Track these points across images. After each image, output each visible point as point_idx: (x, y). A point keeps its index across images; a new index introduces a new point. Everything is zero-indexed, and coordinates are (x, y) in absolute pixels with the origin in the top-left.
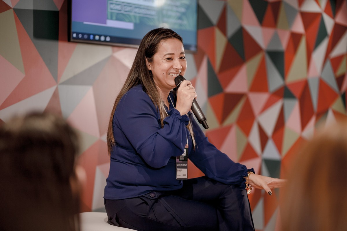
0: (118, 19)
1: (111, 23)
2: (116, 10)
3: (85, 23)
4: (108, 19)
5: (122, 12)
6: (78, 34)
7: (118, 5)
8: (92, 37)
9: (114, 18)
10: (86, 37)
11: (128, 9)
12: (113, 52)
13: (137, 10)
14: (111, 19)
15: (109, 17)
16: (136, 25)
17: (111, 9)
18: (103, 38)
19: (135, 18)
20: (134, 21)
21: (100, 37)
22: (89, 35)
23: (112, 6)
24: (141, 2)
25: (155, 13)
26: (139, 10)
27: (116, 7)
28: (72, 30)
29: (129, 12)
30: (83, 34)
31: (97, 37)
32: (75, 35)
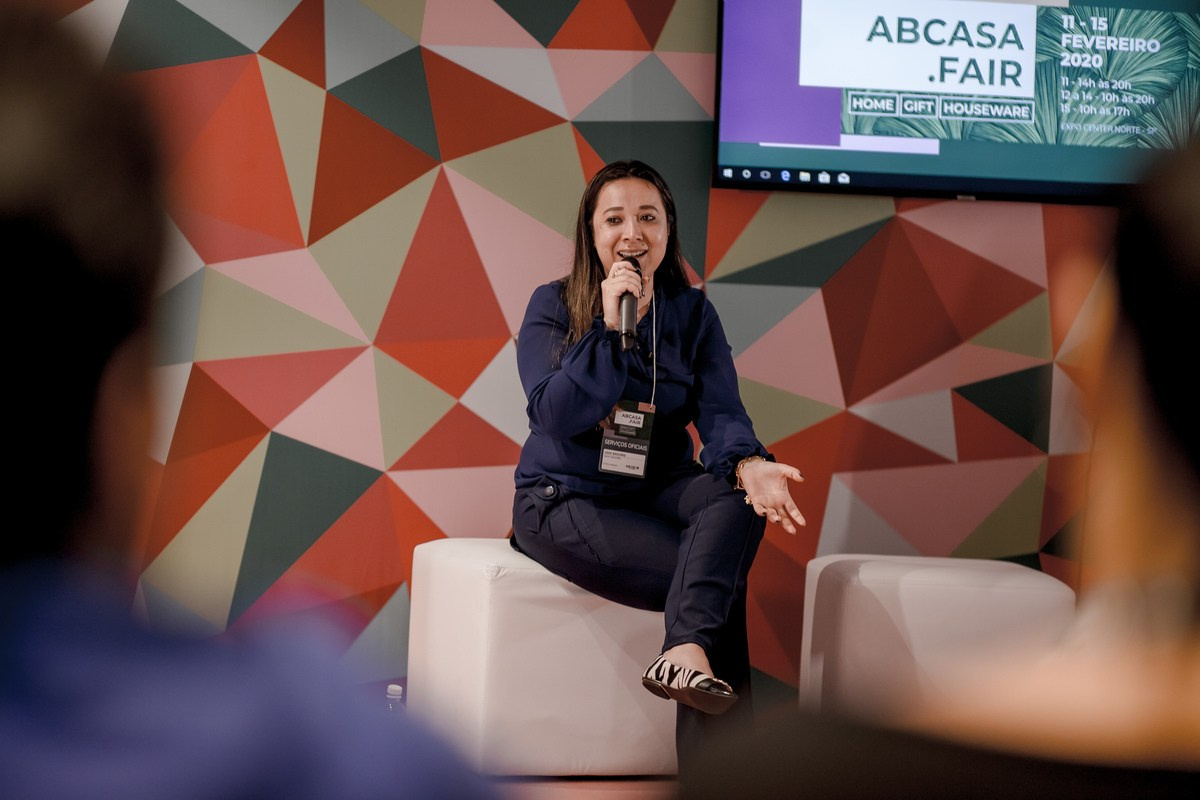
0: (877, 132)
1: (849, 142)
2: (873, 110)
3: (762, 144)
4: (844, 132)
5: (899, 113)
6: (737, 170)
7: (880, 99)
8: (786, 176)
9: (868, 129)
10: (766, 175)
11: (919, 106)
12: (898, 208)
13: (953, 108)
14: (857, 131)
15: (848, 125)
16: (943, 142)
17: (858, 109)
18: (824, 178)
19: (946, 126)
20: (943, 134)
21: (815, 174)
22: (777, 172)
23: (862, 103)
24: (972, 87)
25: (1024, 112)
26: (964, 108)
27: (875, 104)
28: (722, 161)
29: (924, 112)
30: (755, 171)
31: (805, 177)
32: (728, 173)
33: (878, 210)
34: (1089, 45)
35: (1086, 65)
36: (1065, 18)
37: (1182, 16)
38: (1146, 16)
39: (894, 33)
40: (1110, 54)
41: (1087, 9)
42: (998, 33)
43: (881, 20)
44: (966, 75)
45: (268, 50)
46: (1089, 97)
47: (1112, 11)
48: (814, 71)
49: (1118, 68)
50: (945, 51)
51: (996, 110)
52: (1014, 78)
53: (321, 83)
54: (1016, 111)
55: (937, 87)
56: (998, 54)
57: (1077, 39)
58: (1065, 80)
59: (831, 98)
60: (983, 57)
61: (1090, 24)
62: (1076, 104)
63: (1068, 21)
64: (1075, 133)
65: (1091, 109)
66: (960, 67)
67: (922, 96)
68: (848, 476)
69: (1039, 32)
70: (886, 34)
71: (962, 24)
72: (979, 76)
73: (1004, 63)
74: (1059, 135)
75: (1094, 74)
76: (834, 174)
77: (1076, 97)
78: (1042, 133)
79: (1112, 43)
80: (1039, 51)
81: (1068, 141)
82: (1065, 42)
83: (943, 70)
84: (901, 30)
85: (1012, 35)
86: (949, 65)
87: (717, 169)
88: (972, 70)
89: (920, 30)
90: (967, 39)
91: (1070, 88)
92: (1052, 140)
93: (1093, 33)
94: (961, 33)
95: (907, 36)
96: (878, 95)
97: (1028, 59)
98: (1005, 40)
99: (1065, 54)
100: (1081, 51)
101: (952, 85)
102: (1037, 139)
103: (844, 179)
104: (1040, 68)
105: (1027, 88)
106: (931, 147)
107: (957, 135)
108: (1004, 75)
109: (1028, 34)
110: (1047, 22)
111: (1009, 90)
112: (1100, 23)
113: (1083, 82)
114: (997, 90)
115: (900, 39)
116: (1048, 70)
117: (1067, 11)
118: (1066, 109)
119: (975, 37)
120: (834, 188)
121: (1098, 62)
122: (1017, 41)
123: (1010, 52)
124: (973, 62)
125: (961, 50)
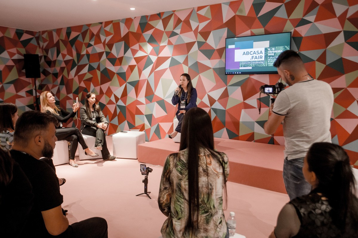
0: (244, 67)
1: (241, 68)
3: (231, 69)
5: (247, 64)
6: (228, 73)
8: (233, 73)
10: (231, 73)
11: (249, 63)
13: (253, 63)
14: (242, 67)
15: (241, 66)
16: (253, 67)
18: (238, 73)
19: (253, 65)
20: (252, 66)
21: (234, 72)
22: (232, 73)
23: (242, 63)
24: (256, 60)
25: (263, 62)
26: (255, 63)
27: (244, 63)
28: (226, 72)
29: (250, 64)
30: (230, 73)
31: (235, 73)
32: (227, 73)
33: (247, 76)
34: (272, 52)
35: (271, 55)
36: (268, 49)
37: (286, 46)
38: (280, 47)
39: (246, 54)
40: (275, 53)
41: (272, 47)
42: (259, 52)
43: (244, 52)
44: (255, 58)
45: (183, 63)
46: (272, 59)
47: (275, 47)
48: (237, 59)
49: (276, 55)
50: (252, 55)
51: (259, 62)
52: (261, 58)
53: (188, 66)
54: (262, 62)
55: (251, 60)
56: (259, 55)
57: (270, 52)
58: (268, 57)
59: (239, 63)
60: (257, 56)
61: (272, 49)
62: (270, 61)
63: (269, 49)
64: (270, 64)
65: (272, 61)
66: (254, 57)
67: (250, 61)
68: (244, 109)
69: (265, 51)
70: (245, 54)
71: (255, 52)
72: (257, 58)
73: (260, 56)
74: (268, 65)
75: (273, 56)
76: (239, 72)
77: (270, 59)
78: (265, 65)
79: (275, 52)
80: (265, 54)
81: (269, 66)
82: (268, 52)
83: (252, 58)
84: (247, 53)
85: (261, 52)
86: (253, 57)
87: (226, 73)
88: (256, 58)
89: (249, 53)
90: (255, 53)
91: (269, 58)
92: (267, 66)
93: (272, 50)
94: (254, 53)
95: (248, 54)
96: (244, 62)
97: (263, 55)
98: (260, 53)
99: (269, 54)
100: (271, 53)
101: (253, 60)
102: (265, 66)
103: (240, 73)
104: (265, 56)
105: (263, 59)
106: (251, 68)
107: (254, 66)
108: (260, 58)
109: (263, 52)
110: (266, 50)
111: (261, 59)
112: (273, 49)
113: (271, 57)
114: (259, 60)
115: (247, 54)
116: (266, 56)
117: (269, 48)
118: (269, 61)
119: (256, 53)
120: (239, 74)
121: (273, 54)
122: (262, 53)
123: (261, 54)
124: (256, 56)
125: (255, 55)
